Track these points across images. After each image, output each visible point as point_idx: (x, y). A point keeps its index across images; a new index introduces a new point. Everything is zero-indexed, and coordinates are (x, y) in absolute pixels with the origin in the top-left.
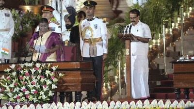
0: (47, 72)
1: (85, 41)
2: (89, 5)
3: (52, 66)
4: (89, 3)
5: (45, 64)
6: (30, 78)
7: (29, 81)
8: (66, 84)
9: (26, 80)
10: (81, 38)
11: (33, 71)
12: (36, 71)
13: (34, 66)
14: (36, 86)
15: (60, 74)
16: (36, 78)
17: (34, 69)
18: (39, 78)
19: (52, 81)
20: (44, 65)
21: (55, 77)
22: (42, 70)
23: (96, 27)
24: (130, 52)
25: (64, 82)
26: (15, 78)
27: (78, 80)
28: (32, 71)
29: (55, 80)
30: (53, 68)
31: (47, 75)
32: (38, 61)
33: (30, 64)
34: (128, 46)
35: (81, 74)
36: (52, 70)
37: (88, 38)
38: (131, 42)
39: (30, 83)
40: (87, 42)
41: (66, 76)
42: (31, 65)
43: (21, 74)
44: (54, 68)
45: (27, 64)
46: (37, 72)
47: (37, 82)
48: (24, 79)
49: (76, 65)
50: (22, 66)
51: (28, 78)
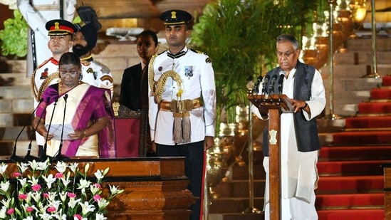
0: (84, 184)
1: (162, 105)
2: (174, 20)
3: (93, 169)
4: (174, 16)
5: (76, 165)
6: (42, 196)
7: (41, 205)
8: (128, 212)
9: (32, 201)
10: (151, 99)
11: (50, 180)
12: (56, 182)
13: (52, 169)
14: (57, 217)
15: (114, 190)
16: (57, 198)
17: (51, 176)
18: (63, 198)
19: (96, 204)
20: (74, 167)
21: (102, 196)
22: (71, 178)
23: (190, 73)
24: (278, 137)
25: (123, 207)
26: (8, 196)
27: (157, 203)
28: (46, 180)
29: (103, 203)
30: (96, 174)
31: (83, 191)
32: (60, 157)
33: (41, 164)
34: (275, 124)
35: (164, 189)
36: (93, 180)
37: (169, 99)
38: (281, 113)
39: (43, 210)
40: (168, 108)
41: (126, 193)
42: (43, 166)
43: (20, 186)
44: (99, 175)
45: (34, 165)
46: (59, 183)
47: (60, 207)
48: (28, 200)
49: (150, 167)
50: (23, 167)
51: (37, 198)
